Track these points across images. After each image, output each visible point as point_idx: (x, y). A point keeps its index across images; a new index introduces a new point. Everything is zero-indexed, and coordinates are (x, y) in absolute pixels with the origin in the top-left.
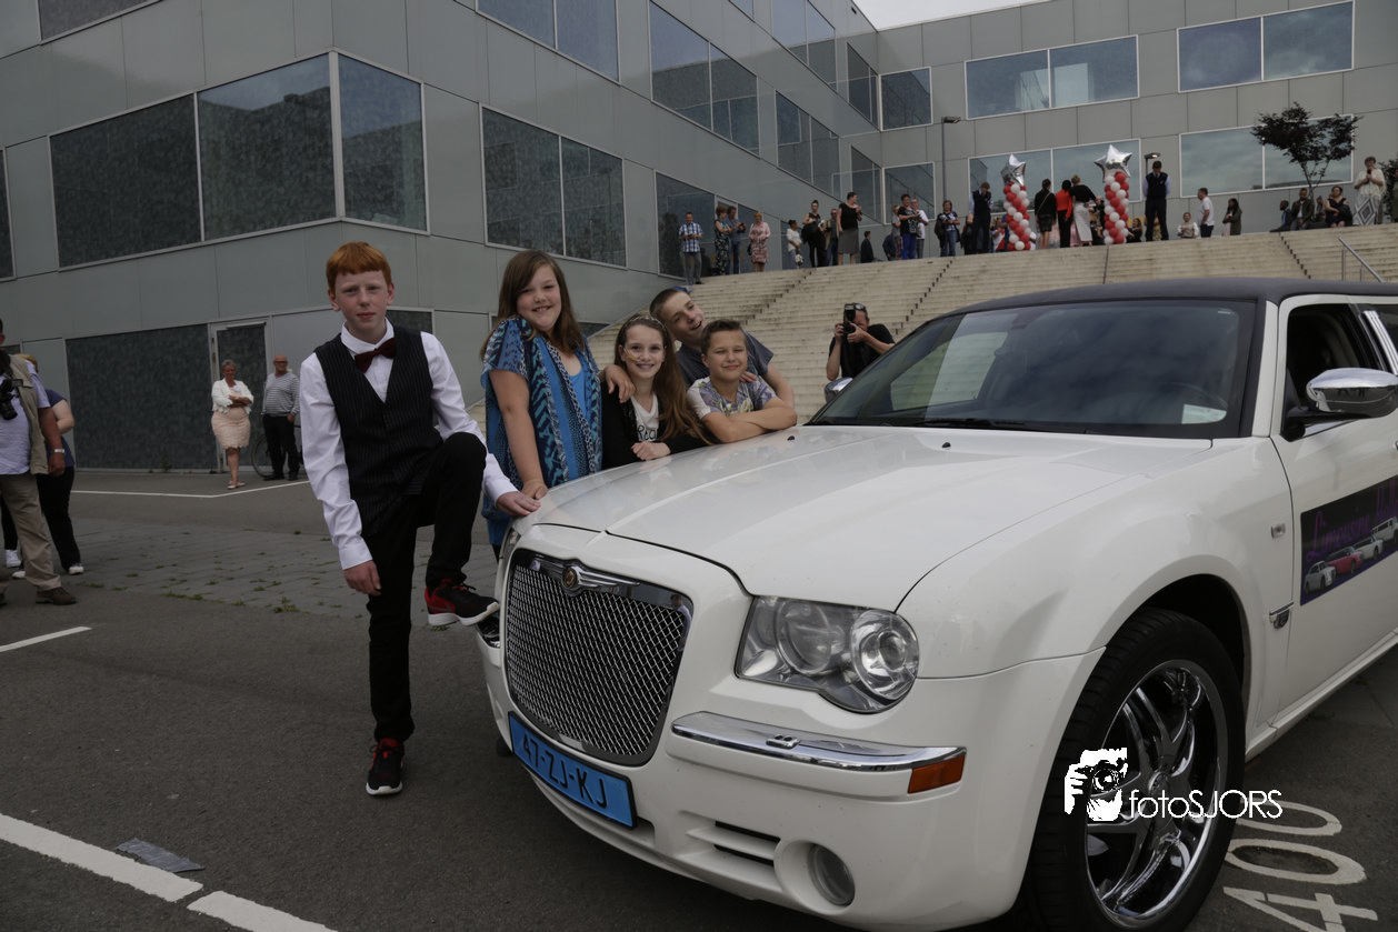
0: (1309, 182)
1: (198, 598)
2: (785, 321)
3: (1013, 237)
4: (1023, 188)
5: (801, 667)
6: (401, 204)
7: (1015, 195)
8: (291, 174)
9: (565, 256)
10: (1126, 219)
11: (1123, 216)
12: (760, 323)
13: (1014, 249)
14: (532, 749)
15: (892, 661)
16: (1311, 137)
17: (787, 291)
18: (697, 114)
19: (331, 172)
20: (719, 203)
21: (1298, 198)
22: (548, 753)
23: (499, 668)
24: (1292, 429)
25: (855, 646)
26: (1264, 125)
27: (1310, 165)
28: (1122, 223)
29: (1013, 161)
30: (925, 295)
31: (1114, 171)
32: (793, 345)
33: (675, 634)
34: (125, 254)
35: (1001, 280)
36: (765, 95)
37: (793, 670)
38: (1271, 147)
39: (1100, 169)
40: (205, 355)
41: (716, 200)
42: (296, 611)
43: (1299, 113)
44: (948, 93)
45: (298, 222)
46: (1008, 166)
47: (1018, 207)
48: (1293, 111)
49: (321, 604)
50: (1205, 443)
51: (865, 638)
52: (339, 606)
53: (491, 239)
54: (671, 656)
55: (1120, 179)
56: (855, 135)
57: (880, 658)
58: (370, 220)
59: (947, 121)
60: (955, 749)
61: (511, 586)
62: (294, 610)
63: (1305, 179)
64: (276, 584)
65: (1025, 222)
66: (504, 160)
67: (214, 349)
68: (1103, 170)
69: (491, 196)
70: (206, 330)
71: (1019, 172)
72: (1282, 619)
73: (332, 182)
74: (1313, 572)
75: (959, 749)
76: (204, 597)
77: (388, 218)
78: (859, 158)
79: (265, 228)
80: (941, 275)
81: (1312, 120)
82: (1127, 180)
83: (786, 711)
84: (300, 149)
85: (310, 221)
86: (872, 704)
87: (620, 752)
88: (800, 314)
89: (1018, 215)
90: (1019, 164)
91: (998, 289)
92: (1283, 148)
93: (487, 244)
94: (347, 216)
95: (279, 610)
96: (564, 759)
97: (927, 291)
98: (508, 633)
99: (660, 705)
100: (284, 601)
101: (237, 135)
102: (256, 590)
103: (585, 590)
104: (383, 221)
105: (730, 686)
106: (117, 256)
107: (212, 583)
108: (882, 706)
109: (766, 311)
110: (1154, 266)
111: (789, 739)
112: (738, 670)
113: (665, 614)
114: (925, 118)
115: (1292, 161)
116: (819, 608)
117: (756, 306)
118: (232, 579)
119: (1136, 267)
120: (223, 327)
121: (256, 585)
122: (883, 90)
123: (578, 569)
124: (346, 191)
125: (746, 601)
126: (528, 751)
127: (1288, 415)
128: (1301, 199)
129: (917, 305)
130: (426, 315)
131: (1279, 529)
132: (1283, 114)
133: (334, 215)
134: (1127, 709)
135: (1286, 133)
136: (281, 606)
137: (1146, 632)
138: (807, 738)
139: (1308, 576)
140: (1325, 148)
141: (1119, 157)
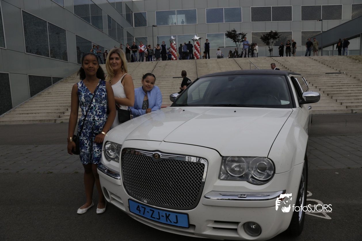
0: (237, 47)
3: (173, 57)
4: (175, 44)
7: (173, 46)
9: (50, 58)
11: (199, 53)
13: (173, 59)
14: (142, 210)
16: (237, 37)
18: (86, 19)
21: (235, 51)
22: (151, 210)
26: (227, 33)
27: (237, 43)
29: (172, 38)
31: (196, 41)
35: (172, 67)
36: (104, 15)
38: (229, 38)
39: (193, 41)
41: (92, 43)
43: (234, 31)
46: (171, 39)
47: (174, 49)
48: (233, 30)
53: (27, 51)
55: (198, 43)
56: (127, 28)
59: (154, 26)
63: (236, 46)
65: (176, 53)
68: (194, 41)
71: (174, 40)
78: (129, 35)
80: (156, 66)
81: (238, 33)
82: (199, 44)
87: (183, 206)
89: (174, 51)
90: (174, 38)
91: (171, 69)
92: (232, 39)
93: (26, 53)
97: (153, 70)
103: (164, 160)
108: (263, 183)
110: (207, 65)
111: (244, 195)
112: (219, 177)
114: (145, 25)
115: (234, 42)
116: (243, 159)
119: (203, 65)
122: (134, 17)
123: (160, 153)
125: (221, 158)
128: (236, 51)
130: (6, 74)
132: (231, 31)
135: (232, 35)
138: (248, 194)
140: (240, 39)
141: (198, 38)
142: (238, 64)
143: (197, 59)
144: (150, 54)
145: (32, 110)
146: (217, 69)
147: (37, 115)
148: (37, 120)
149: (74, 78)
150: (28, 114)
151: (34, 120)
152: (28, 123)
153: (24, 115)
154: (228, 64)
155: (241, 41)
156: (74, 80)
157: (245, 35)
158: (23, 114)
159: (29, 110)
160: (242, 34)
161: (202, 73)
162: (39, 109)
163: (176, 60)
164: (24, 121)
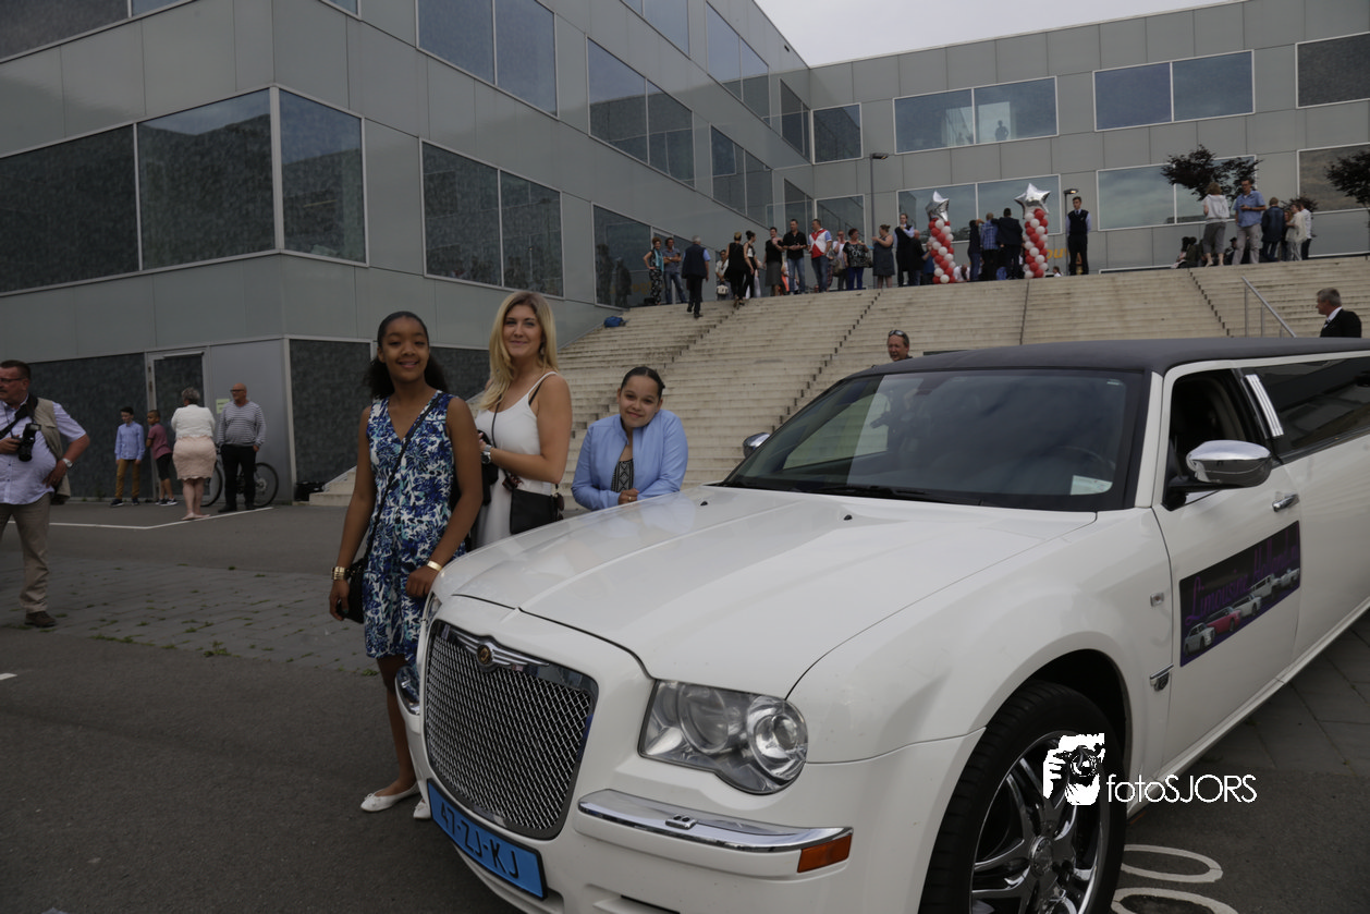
1: (128, 641)
2: (718, 351)
3: (938, 271)
4: (947, 224)
5: (704, 746)
6: (341, 236)
7: (940, 230)
8: (231, 204)
9: (503, 287)
10: (1045, 255)
11: (1042, 251)
12: (694, 354)
13: (939, 282)
14: (449, 817)
15: (785, 745)
16: (1217, 177)
17: (721, 322)
18: (632, 147)
19: (270, 204)
20: (656, 234)
22: (463, 822)
23: (420, 735)
24: (1173, 498)
25: (750, 730)
26: (1172, 166)
28: (1041, 258)
29: (937, 198)
30: (854, 327)
31: (1033, 208)
32: (725, 376)
33: (582, 715)
34: (63, 282)
35: (927, 313)
36: (700, 128)
37: (695, 749)
38: (1181, 187)
39: (1020, 207)
40: (141, 385)
41: (652, 231)
42: (227, 655)
43: (1204, 154)
44: (879, 128)
45: (237, 254)
46: (932, 203)
47: (943, 241)
48: (1198, 153)
49: (253, 647)
50: (1088, 516)
51: (760, 721)
52: (271, 650)
53: (430, 270)
54: (578, 736)
55: (1039, 216)
56: (787, 168)
57: (774, 739)
58: (309, 252)
59: (875, 157)
60: (841, 830)
61: (431, 655)
62: (225, 653)
64: (208, 625)
65: (950, 256)
66: (444, 193)
67: (150, 378)
68: (1024, 207)
69: (430, 229)
70: (143, 359)
71: (943, 208)
72: (1162, 682)
73: (272, 215)
74: (1192, 634)
75: (846, 830)
76: (135, 640)
77: (327, 250)
78: (792, 191)
79: (204, 259)
80: (869, 307)
81: (1218, 159)
82: (1046, 217)
83: (685, 791)
84: (240, 182)
85: (249, 252)
86: (769, 784)
87: (531, 826)
88: (732, 345)
90: (942, 201)
91: (923, 321)
92: (1190, 188)
93: (426, 275)
94: (287, 248)
95: (210, 654)
96: (478, 829)
97: (855, 323)
98: (427, 701)
99: (567, 782)
100: (216, 644)
101: (177, 166)
102: (188, 631)
103: (498, 667)
104: (322, 254)
105: (634, 766)
106: (53, 283)
107: (143, 625)
108: (777, 787)
109: (699, 341)
110: (1072, 300)
111: (687, 820)
112: (641, 748)
113: (573, 695)
114: (855, 152)
116: (717, 694)
117: (690, 336)
118: (163, 619)
119: (1055, 301)
120: (160, 357)
121: (188, 626)
122: (815, 125)
123: (491, 646)
124: (285, 223)
125: (648, 684)
126: (445, 818)
127: (1170, 485)
129: (845, 337)
130: (364, 346)
131: (1158, 598)
132: (1191, 156)
133: (274, 248)
134: (1010, 779)
135: (1194, 173)
136: (212, 649)
137: (1027, 708)
138: (703, 817)
139: (1187, 639)
140: (1230, 188)
141: (1038, 195)
142: (1203, 292)
143: (1035, 277)
144: (855, 264)
146: (1109, 317)
149: (579, 355)
154: (1161, 295)
155: (1233, 193)
156: (578, 360)
157: (1251, 170)
160: (1239, 165)
161: (1042, 336)
163: (952, 281)
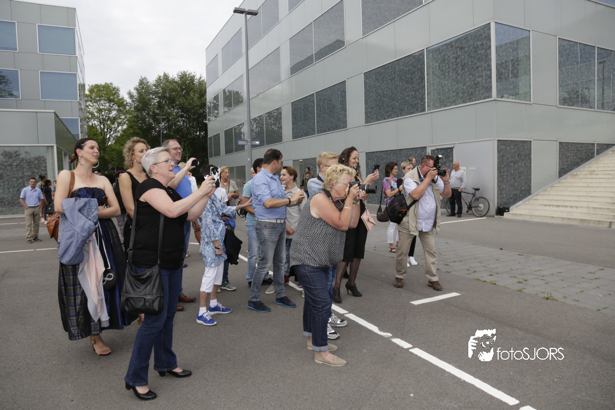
6: (519, 90)
8: (470, 79)
9: (596, 109)
19: (490, 77)
34: (392, 118)
45: (473, 101)
52: (578, 301)
53: (560, 103)
64: (525, 280)
66: (568, 63)
69: (561, 82)
70: (426, 149)
73: (491, 82)
77: (511, 96)
79: (456, 105)
84: (475, 68)
85: (478, 100)
93: (558, 106)
94: (496, 97)
104: (512, 99)
106: (388, 119)
120: (434, 148)
124: (497, 86)
130: (529, 142)
133: (492, 97)
136: (547, 296)
145: (564, 201)
147: (574, 209)
148: (576, 219)
150: (558, 206)
151: (571, 219)
152: (559, 222)
153: (552, 208)
158: (550, 205)
159: (560, 200)
162: (577, 199)
164: (553, 217)
